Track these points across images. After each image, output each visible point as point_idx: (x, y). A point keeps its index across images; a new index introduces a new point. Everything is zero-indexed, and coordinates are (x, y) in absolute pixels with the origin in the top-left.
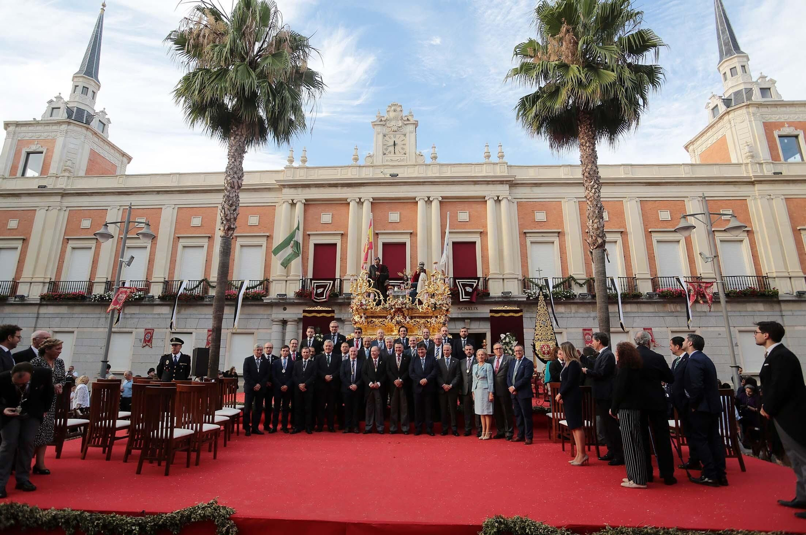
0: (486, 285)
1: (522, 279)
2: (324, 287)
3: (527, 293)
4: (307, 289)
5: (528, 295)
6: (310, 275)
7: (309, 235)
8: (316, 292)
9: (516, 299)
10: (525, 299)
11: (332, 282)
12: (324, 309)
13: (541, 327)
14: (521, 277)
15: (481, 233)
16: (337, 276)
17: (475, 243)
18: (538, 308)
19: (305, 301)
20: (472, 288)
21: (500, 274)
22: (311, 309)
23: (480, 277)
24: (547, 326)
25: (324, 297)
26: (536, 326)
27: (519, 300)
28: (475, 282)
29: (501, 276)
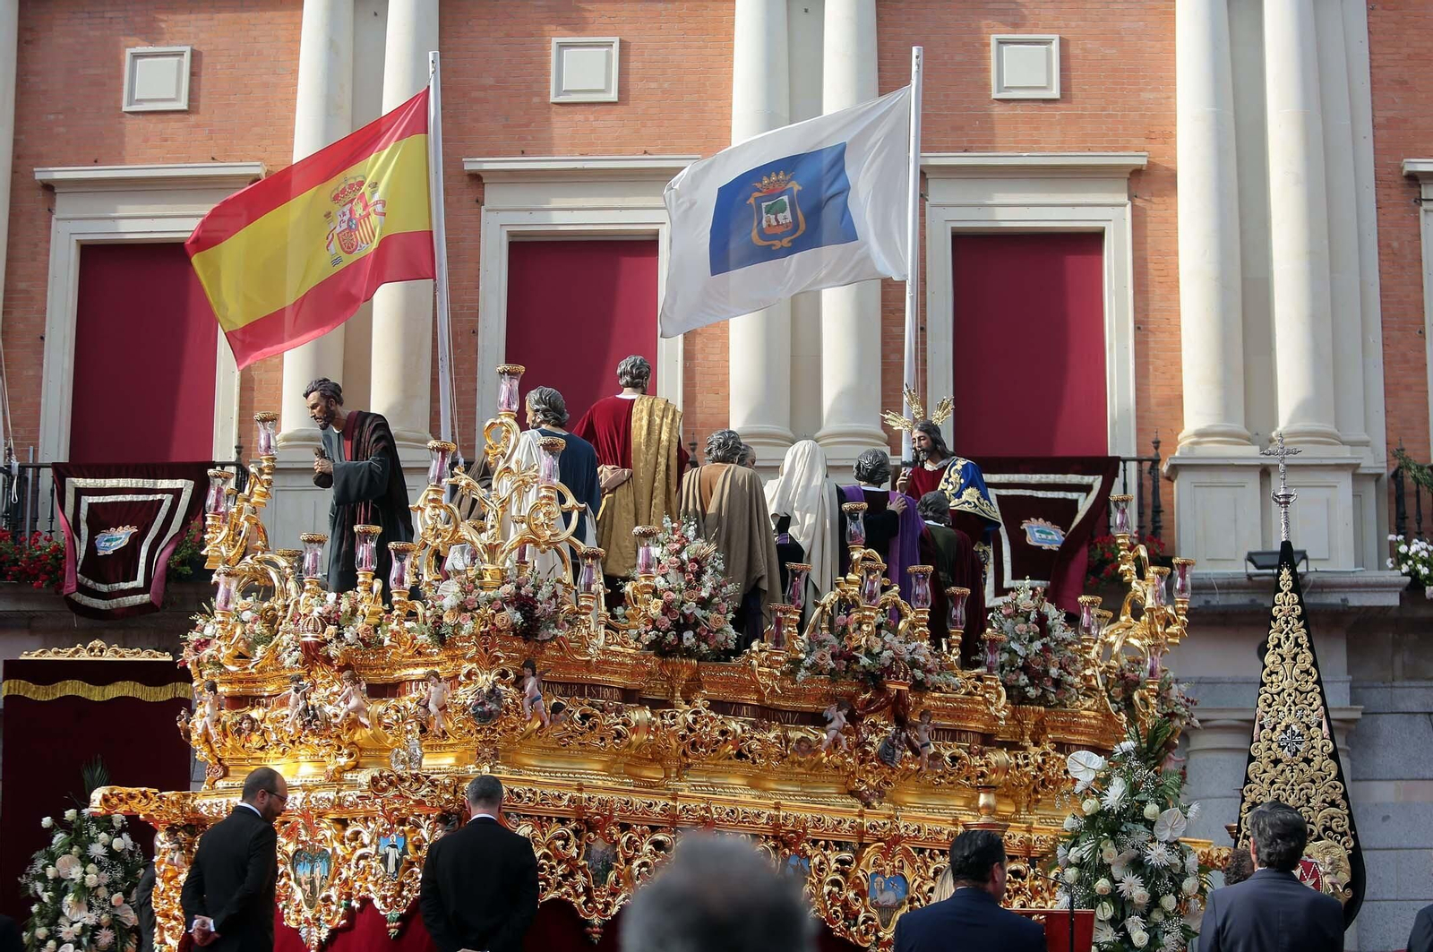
0: (1157, 510)
1: (1386, 473)
2: (140, 515)
3: (1406, 557)
4: (34, 531)
5: (1414, 574)
6: (54, 444)
7: (49, 188)
8: (92, 548)
9: (1334, 599)
10: (1393, 600)
11: (186, 485)
12: (129, 656)
13: (1276, 762)
14: (1375, 460)
15: (1136, 174)
16: (224, 447)
17: (1091, 241)
18: (1269, 659)
19: (24, 607)
20: (1065, 527)
21: (1250, 441)
22: (50, 656)
23: (1117, 460)
24: (1308, 761)
25: (140, 581)
26: (1251, 759)
27: (1355, 600)
28: (1087, 489)
29: (1251, 452)
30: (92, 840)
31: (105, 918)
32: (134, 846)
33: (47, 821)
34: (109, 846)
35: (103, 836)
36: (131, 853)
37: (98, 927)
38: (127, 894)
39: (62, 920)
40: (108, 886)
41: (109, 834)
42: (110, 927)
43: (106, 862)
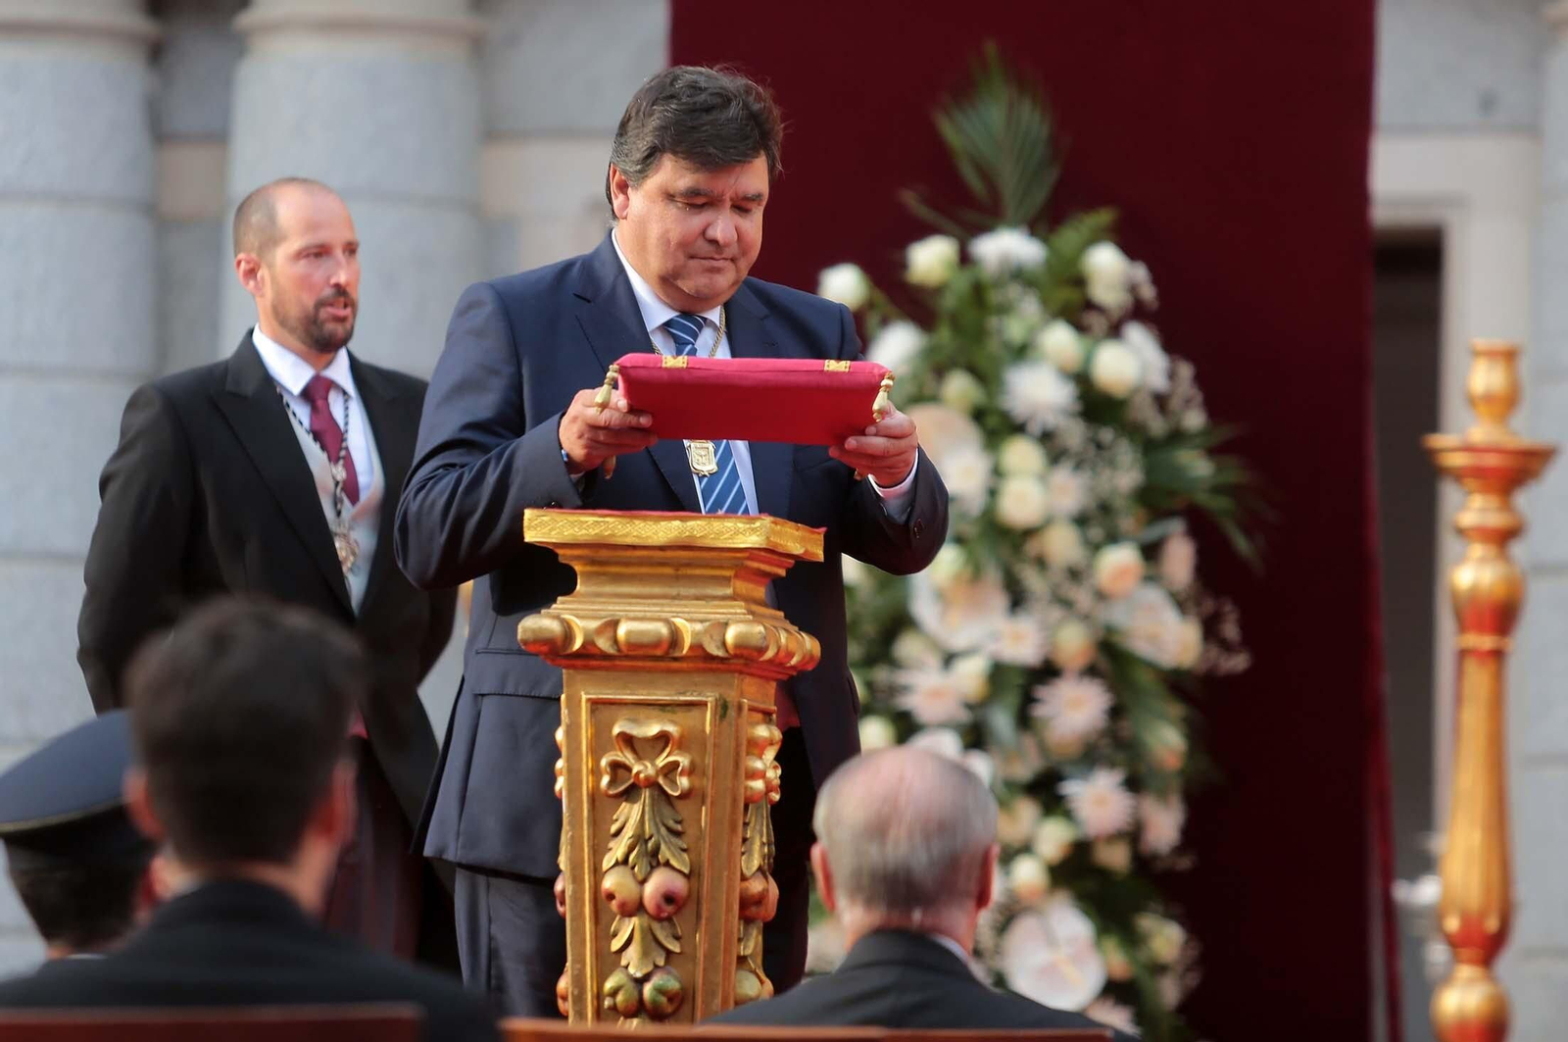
30: (1022, 352)
31: (1073, 642)
32: (1172, 375)
33: (843, 285)
34: (1082, 380)
35: (1060, 339)
36: (1161, 401)
37: (1047, 672)
38: (1151, 552)
39: (908, 647)
40: (1081, 521)
41: (1080, 328)
42: (1091, 671)
43: (1074, 434)
